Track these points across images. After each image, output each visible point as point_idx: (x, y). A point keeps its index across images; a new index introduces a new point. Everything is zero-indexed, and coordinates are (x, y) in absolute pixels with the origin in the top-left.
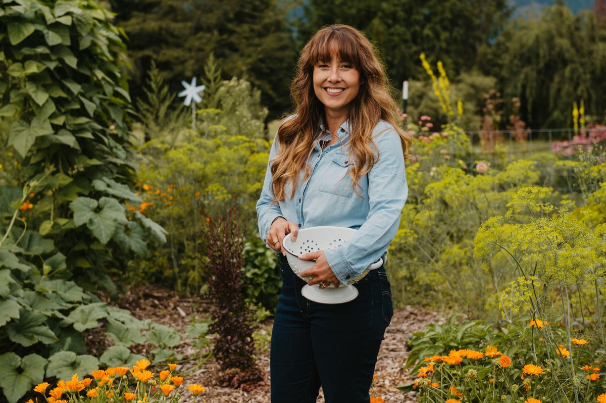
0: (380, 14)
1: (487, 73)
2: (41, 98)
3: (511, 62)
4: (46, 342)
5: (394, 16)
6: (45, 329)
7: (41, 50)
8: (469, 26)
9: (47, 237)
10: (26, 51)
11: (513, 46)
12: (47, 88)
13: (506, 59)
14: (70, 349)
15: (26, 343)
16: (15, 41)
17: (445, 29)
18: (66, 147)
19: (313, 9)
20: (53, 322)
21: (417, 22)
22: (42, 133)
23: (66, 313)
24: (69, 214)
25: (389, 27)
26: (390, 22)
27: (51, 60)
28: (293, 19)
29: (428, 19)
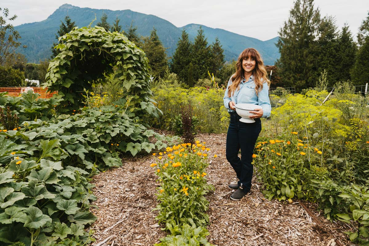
0: (192, 61)
1: (219, 78)
2: (132, 74)
3: (225, 75)
4: (140, 140)
5: (195, 62)
6: (139, 136)
7: (132, 61)
8: (214, 65)
9: (132, 112)
10: (128, 61)
11: (225, 71)
12: (133, 72)
13: (224, 74)
14: (146, 142)
15: (135, 140)
16: (125, 58)
17: (208, 66)
18: (139, 88)
19: (174, 60)
20: (141, 134)
21: (201, 64)
22: (133, 84)
23: (143, 132)
24: (140, 106)
25: (194, 65)
26: (194, 64)
27: (134, 64)
28: (169, 62)
29: (204, 63)
